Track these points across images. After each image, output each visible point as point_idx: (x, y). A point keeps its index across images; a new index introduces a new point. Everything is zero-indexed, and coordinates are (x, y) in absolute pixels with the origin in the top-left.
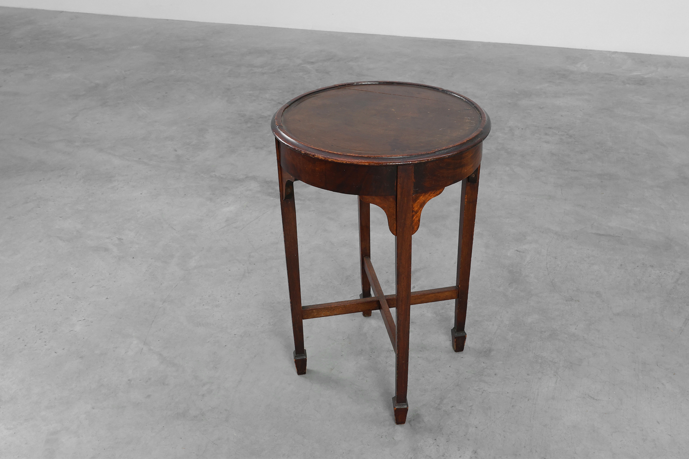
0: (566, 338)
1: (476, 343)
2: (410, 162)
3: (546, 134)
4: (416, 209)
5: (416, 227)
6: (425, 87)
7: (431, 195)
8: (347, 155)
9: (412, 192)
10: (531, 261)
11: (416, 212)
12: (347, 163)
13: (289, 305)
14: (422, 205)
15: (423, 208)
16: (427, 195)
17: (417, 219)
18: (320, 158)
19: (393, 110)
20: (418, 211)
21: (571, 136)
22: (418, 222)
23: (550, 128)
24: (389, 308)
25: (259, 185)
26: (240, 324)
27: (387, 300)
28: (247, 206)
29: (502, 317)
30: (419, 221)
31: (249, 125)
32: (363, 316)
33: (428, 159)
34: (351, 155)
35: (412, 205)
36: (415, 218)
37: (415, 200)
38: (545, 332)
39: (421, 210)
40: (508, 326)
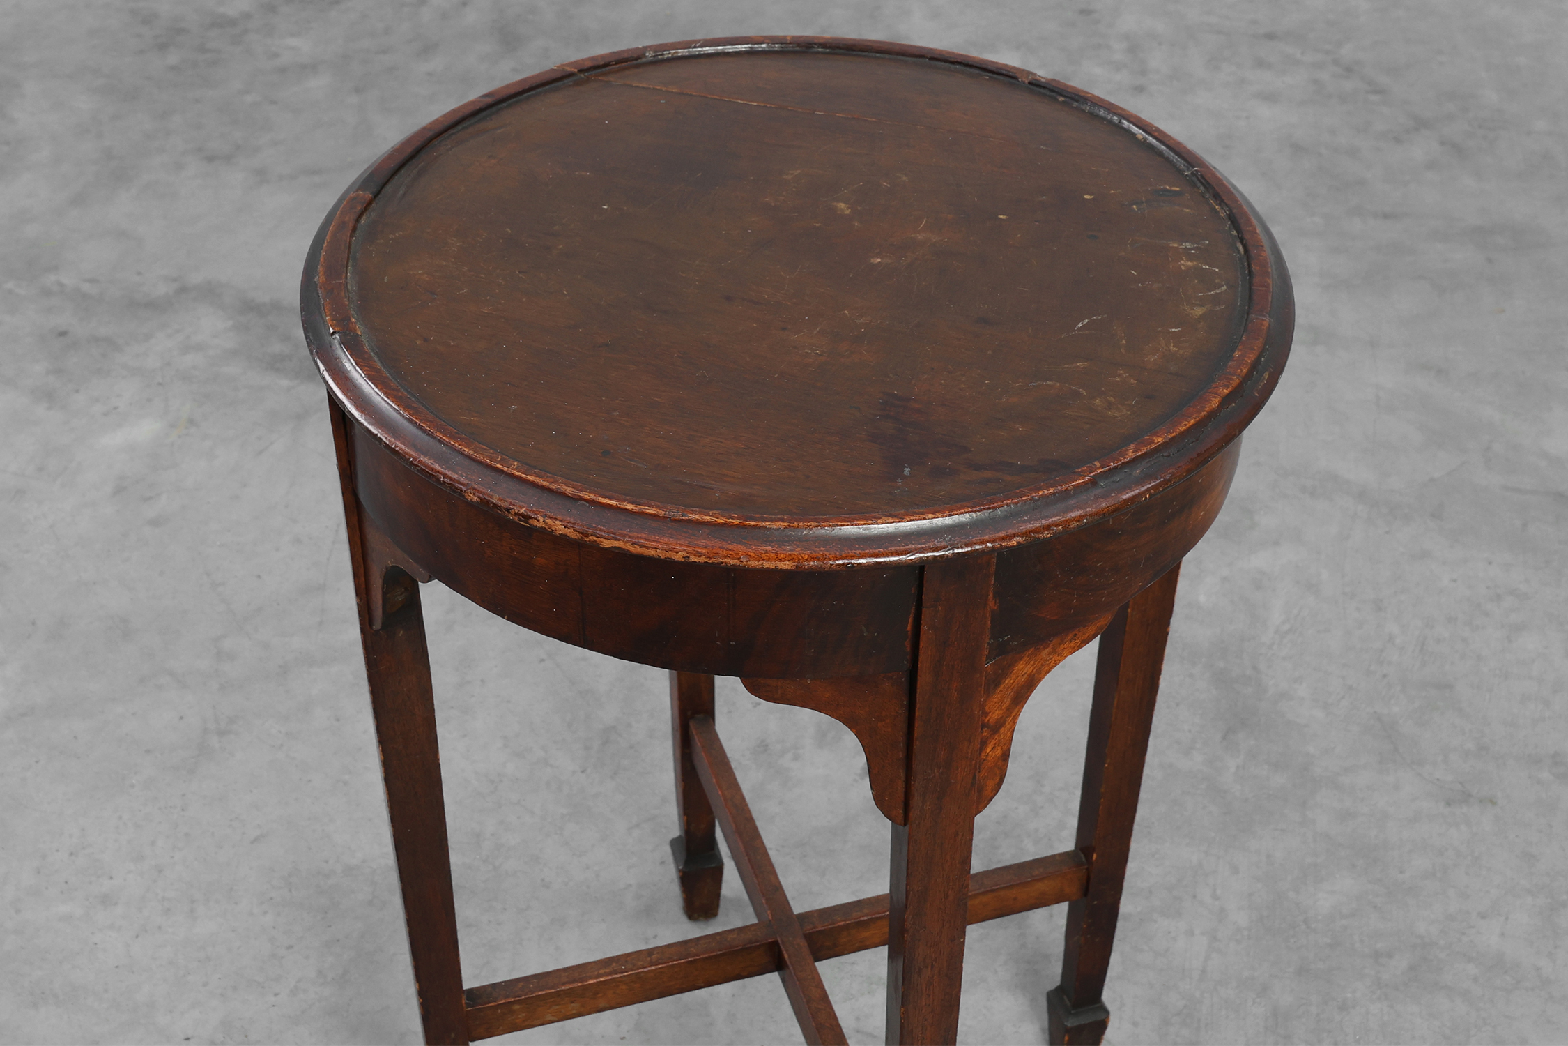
0: (1475, 980)
1: (1135, 1024)
3: (1260, 64)
4: (995, 715)
5: (991, 784)
6: (953, 63)
7: (1063, 646)
8: (689, 521)
9: (984, 651)
10: (1286, 627)
11: (997, 727)
12: (693, 559)
13: (393, 879)
14: (1021, 697)
15: (1022, 708)
16: (1044, 653)
17: (999, 752)
19: (842, 205)
20: (1005, 722)
21: (1349, 70)
23: (1270, 36)
24: (816, 961)
25: (230, 323)
26: (205, 985)
27: (809, 937)
28: (191, 422)
29: (1219, 892)
30: (1005, 757)
31: (173, 58)
32: (684, 918)
33: (1067, 521)
34: (707, 518)
35: (983, 704)
36: (989, 749)
37: (994, 682)
38: (1390, 956)
39: (1018, 715)
40: (1246, 933)
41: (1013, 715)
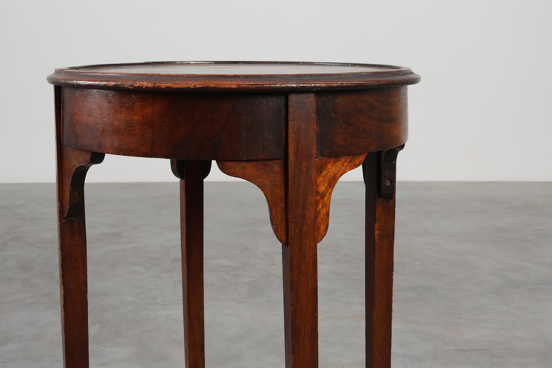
2: (313, 85)
4: (322, 189)
5: (323, 228)
7: (346, 164)
9: (314, 152)
11: (323, 196)
15: (333, 190)
16: (339, 164)
17: (324, 211)
18: (144, 87)
20: (326, 194)
22: (325, 217)
30: (328, 214)
35: (316, 179)
36: (320, 207)
37: (320, 170)
39: (330, 194)
41: (329, 192)
